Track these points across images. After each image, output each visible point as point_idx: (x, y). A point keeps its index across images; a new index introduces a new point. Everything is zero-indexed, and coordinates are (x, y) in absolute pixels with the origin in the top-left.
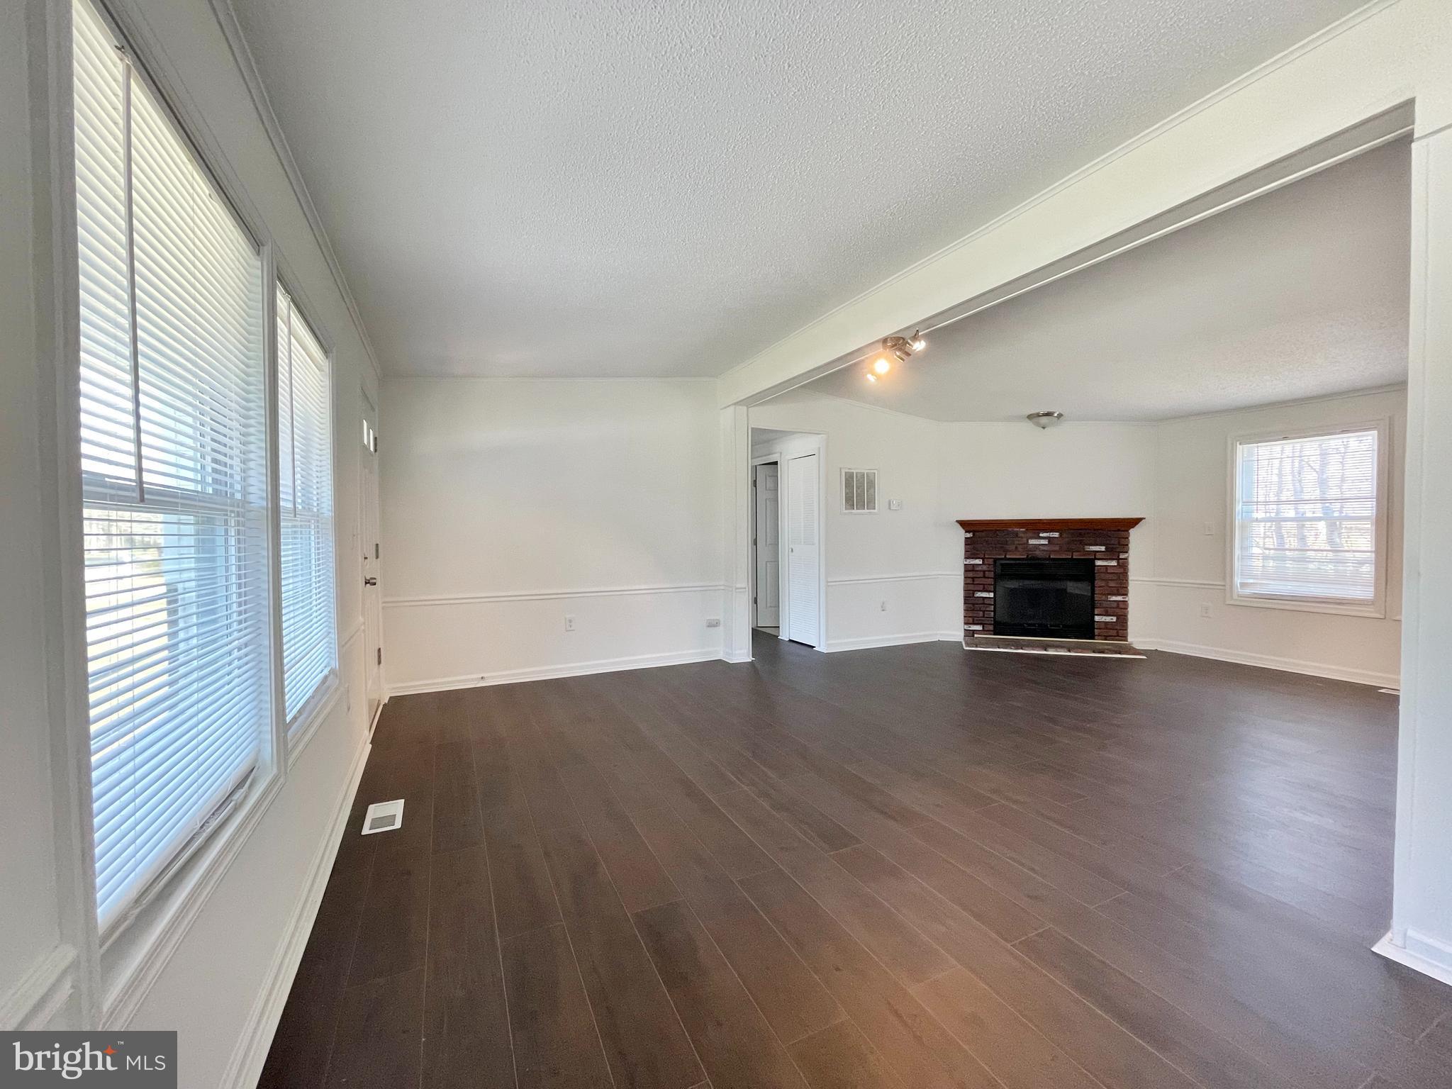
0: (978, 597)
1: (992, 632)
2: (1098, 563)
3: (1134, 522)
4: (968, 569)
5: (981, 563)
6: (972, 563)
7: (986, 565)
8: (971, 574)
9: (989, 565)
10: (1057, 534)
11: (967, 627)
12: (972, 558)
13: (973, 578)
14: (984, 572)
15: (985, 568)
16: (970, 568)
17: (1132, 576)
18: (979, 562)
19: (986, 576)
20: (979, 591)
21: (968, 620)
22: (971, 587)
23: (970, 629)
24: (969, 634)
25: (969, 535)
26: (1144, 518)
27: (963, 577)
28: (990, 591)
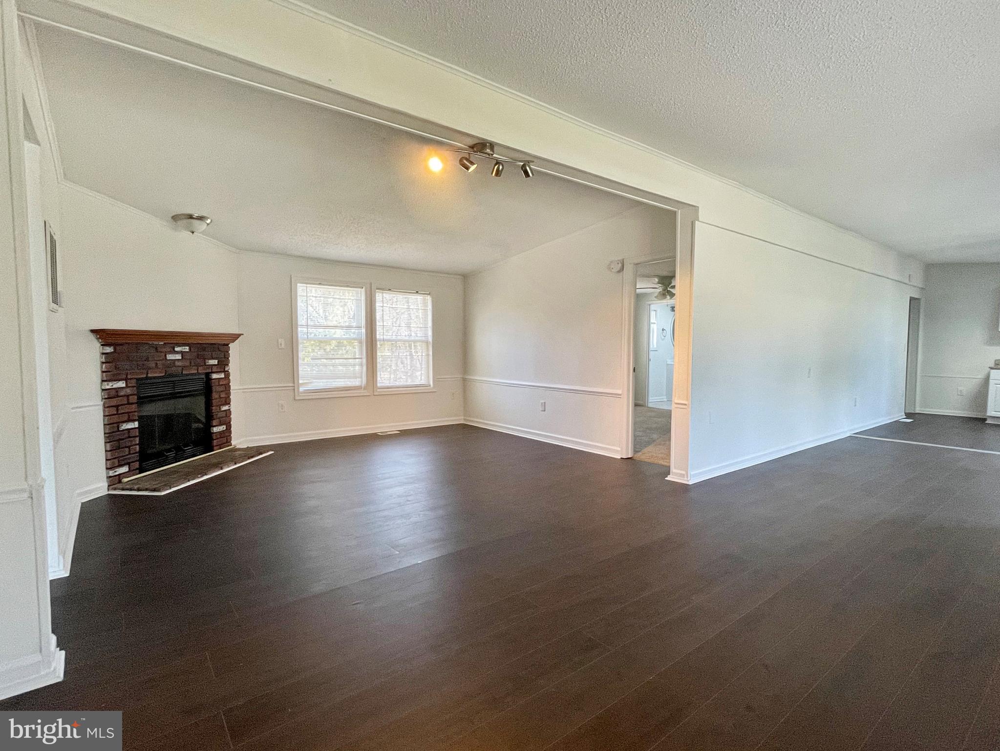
0: (123, 430)
1: (138, 471)
2: (214, 376)
3: (235, 337)
4: (110, 396)
5: (124, 385)
6: (115, 386)
7: (130, 387)
8: (114, 402)
9: (133, 387)
10: (188, 348)
11: (111, 473)
12: (115, 381)
13: (117, 407)
14: (128, 396)
15: (129, 391)
16: (113, 393)
17: (234, 386)
18: (122, 384)
19: (131, 402)
20: (124, 422)
21: (113, 463)
22: (115, 419)
23: (117, 473)
24: (115, 481)
25: (109, 350)
26: (243, 334)
27: (101, 408)
28: (134, 421)
